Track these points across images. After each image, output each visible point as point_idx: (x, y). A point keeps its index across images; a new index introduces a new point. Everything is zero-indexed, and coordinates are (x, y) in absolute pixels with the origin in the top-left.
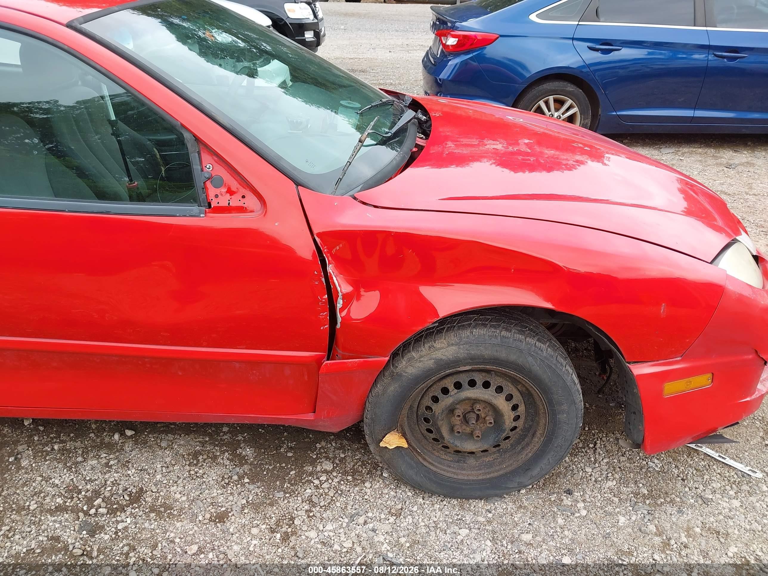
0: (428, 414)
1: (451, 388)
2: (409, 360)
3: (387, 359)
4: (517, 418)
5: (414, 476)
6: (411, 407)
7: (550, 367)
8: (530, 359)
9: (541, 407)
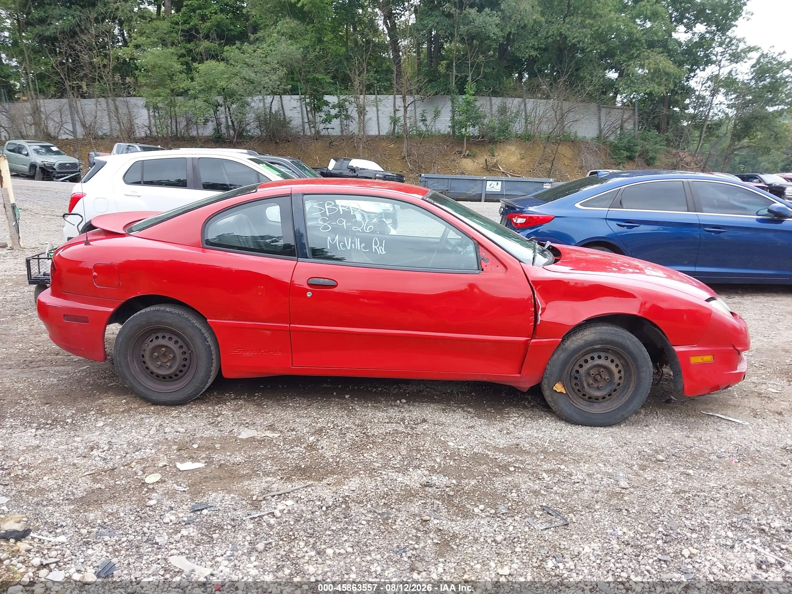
0: (577, 375)
1: (589, 359)
2: (572, 341)
3: (561, 340)
4: (620, 378)
5: (568, 411)
6: (568, 371)
7: (637, 346)
8: (628, 341)
9: (633, 370)
